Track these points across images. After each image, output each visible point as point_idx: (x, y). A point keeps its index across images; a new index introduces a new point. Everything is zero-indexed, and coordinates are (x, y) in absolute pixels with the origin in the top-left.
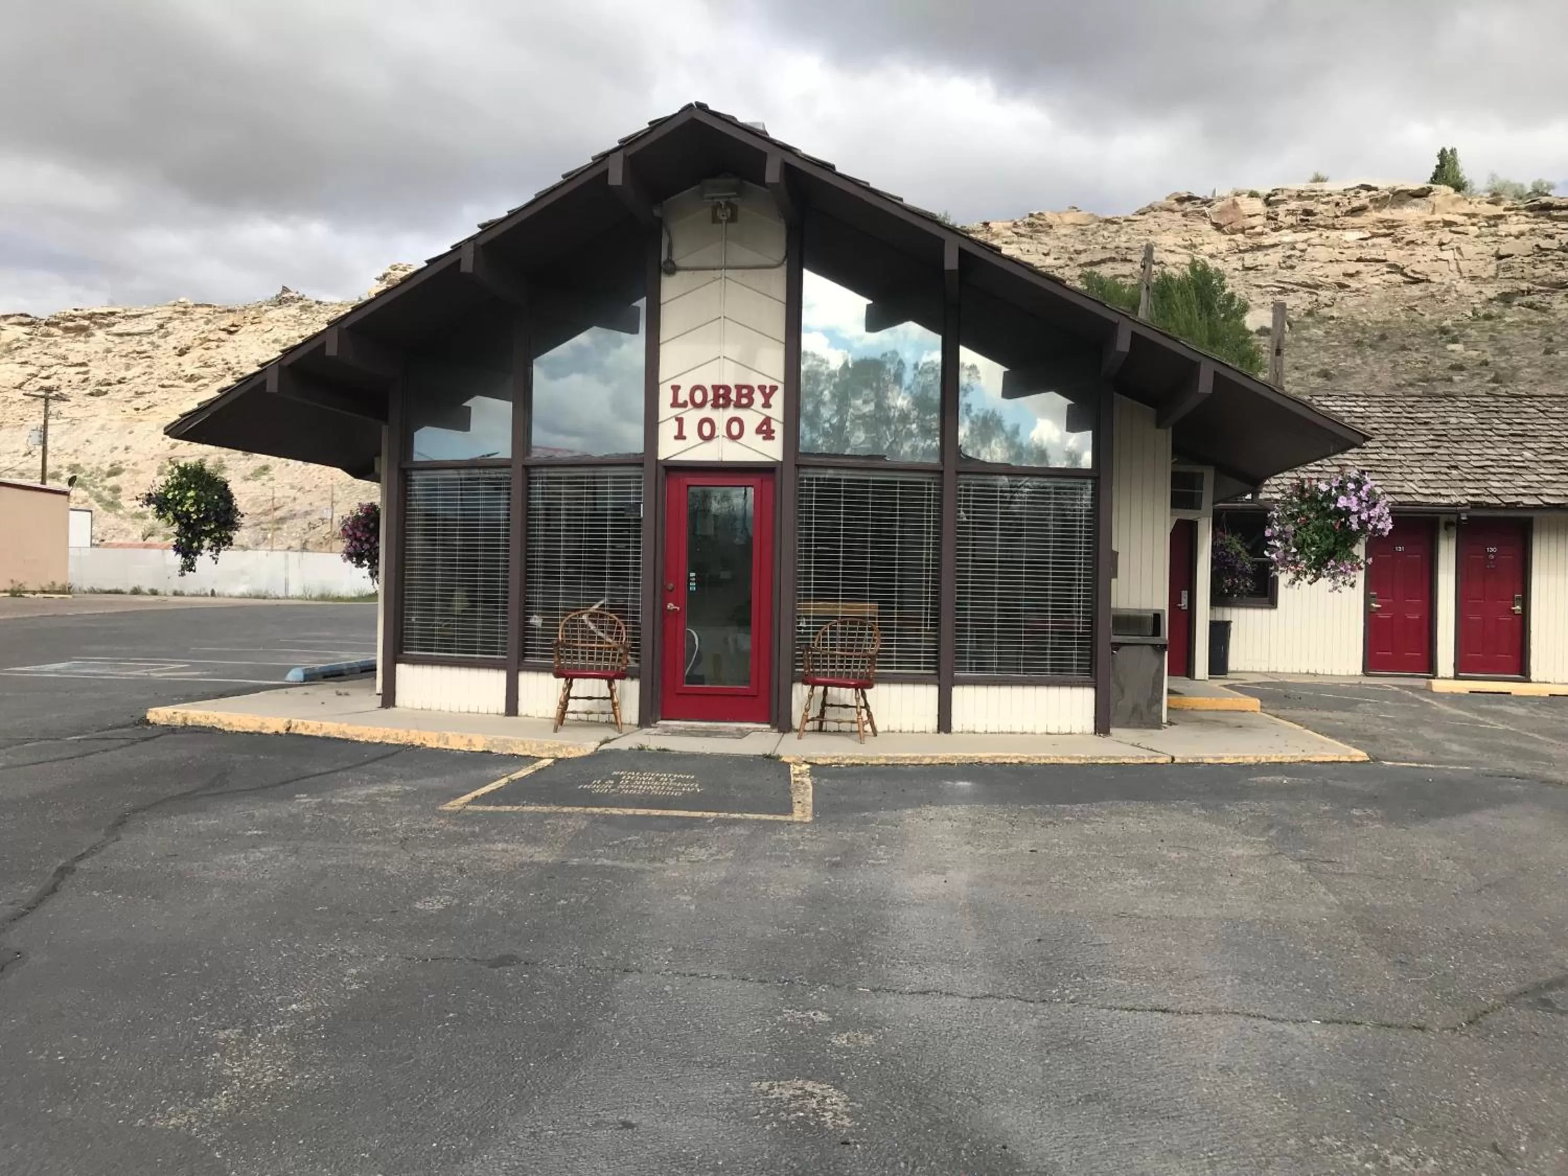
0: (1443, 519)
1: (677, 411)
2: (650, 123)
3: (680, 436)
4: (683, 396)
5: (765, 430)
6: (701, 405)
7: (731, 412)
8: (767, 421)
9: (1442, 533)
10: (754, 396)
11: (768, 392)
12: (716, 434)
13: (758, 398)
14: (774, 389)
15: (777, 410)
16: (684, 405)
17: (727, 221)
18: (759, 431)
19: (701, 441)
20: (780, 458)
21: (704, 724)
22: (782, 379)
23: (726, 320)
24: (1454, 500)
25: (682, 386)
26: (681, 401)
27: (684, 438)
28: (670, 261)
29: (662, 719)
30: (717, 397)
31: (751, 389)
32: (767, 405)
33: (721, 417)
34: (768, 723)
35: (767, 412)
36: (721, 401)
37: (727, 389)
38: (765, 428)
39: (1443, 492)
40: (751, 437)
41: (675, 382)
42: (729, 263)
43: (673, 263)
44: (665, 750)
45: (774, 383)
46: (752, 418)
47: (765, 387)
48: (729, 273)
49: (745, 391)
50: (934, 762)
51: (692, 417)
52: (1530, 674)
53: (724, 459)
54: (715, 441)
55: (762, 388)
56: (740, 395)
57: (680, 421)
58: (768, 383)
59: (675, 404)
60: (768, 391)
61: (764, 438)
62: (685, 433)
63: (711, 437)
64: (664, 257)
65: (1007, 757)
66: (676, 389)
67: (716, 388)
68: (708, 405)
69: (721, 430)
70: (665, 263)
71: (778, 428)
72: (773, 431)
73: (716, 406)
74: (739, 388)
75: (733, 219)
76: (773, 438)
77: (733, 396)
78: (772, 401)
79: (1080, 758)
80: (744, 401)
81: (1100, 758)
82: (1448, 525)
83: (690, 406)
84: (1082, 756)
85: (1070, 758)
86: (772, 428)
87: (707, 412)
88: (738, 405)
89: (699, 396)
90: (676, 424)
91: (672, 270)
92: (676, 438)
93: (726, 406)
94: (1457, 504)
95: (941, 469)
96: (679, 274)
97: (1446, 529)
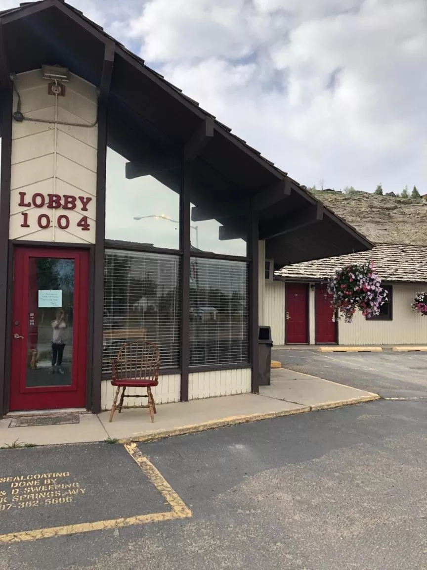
0: (311, 283)
1: (24, 209)
2: (21, 4)
3: (25, 225)
4: (28, 199)
5: (83, 224)
6: (41, 206)
7: (61, 212)
8: (85, 219)
9: (310, 289)
10: (76, 203)
11: (85, 202)
12: (50, 225)
13: (79, 204)
14: (89, 200)
15: (91, 212)
16: (29, 205)
17: (58, 95)
18: (79, 225)
19: (40, 229)
20: (94, 242)
21: (41, 412)
22: (95, 194)
23: (59, 156)
24: (319, 277)
25: (26, 193)
26: (26, 202)
27: (28, 226)
28: (19, 112)
29: (10, 411)
30: (51, 201)
31: (74, 199)
32: (85, 209)
33: (54, 214)
34: (84, 407)
35: (85, 213)
36: (54, 204)
37: (59, 197)
38: (83, 223)
39: (314, 273)
40: (74, 228)
41: (22, 190)
42: (60, 120)
43: (21, 114)
44: (31, 446)
45: (89, 196)
46: (75, 216)
47: (83, 198)
48: (59, 126)
49: (70, 200)
50: (205, 429)
51: (34, 214)
52: (338, 342)
53: (56, 241)
54: (49, 229)
55: (81, 198)
56: (67, 202)
57: (25, 215)
58: (86, 196)
59: (22, 204)
60: (85, 200)
61: (83, 229)
62: (28, 223)
63: (47, 226)
64: (15, 110)
65: (240, 419)
66: (23, 195)
67: (50, 196)
68: (46, 206)
69: (54, 222)
70: (15, 113)
71: (92, 224)
72: (89, 225)
73: (50, 207)
74: (66, 197)
75: (62, 93)
76: (89, 229)
77: (62, 202)
78: (88, 207)
79: (273, 414)
80: (70, 205)
81: (282, 413)
82: (312, 286)
83: (32, 206)
84: (274, 413)
85: (269, 415)
86: (88, 223)
87: (45, 210)
88: (65, 208)
89: (39, 201)
90: (23, 216)
91: (21, 119)
92: (22, 226)
93: (56, 208)
94: (320, 278)
95: (182, 253)
96: (25, 122)
97: (312, 288)
